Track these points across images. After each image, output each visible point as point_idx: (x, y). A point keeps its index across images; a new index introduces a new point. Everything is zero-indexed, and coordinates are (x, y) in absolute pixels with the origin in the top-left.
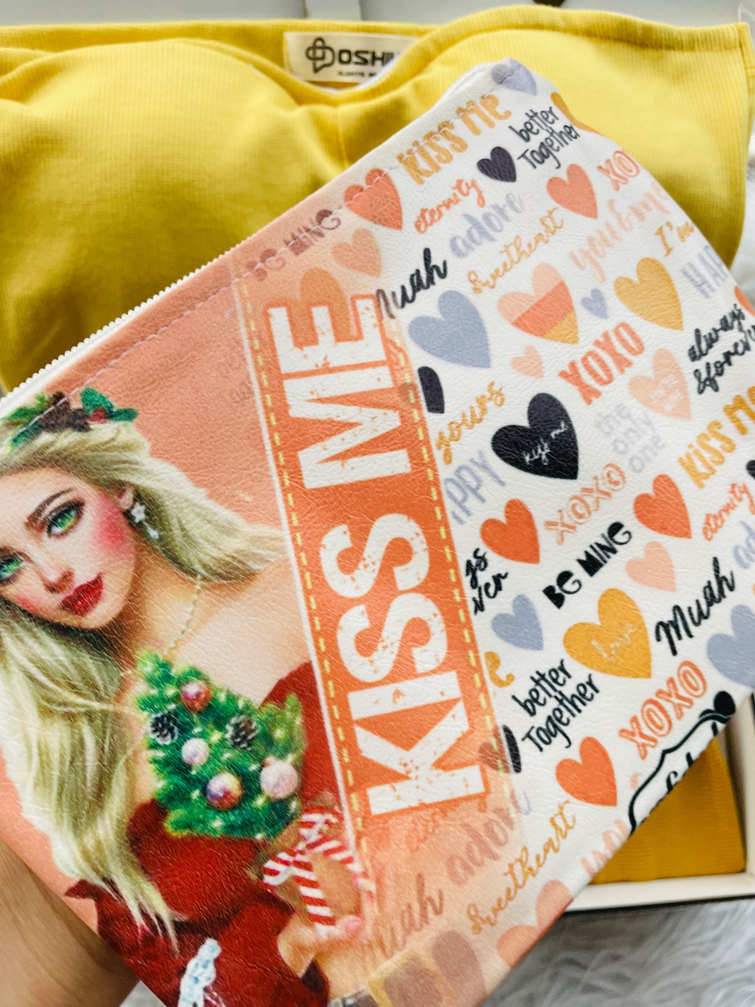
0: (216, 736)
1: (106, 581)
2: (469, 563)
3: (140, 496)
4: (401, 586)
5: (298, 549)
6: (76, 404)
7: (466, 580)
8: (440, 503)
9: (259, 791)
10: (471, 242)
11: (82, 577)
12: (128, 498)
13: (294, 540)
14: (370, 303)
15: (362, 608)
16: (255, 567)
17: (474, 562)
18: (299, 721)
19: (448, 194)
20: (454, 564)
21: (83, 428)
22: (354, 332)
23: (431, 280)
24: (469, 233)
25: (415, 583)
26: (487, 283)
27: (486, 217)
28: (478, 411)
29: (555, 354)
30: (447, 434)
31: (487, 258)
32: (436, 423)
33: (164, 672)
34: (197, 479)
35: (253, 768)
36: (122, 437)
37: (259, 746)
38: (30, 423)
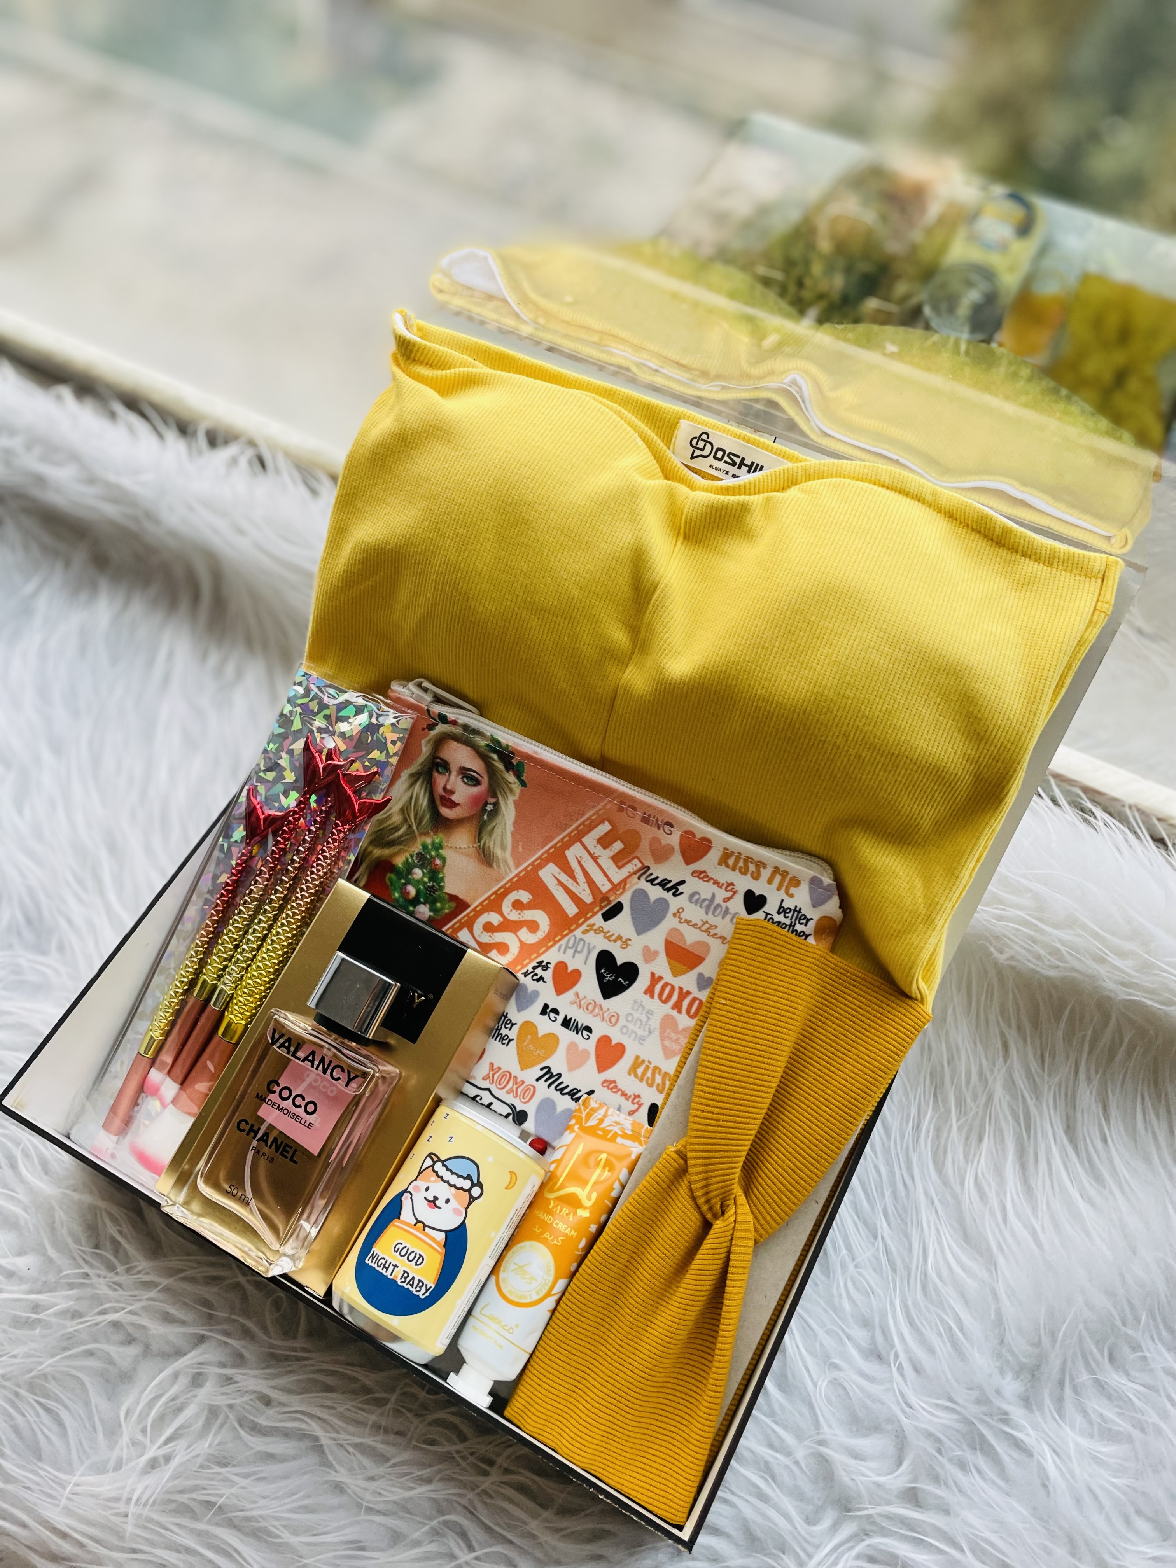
0: (426, 880)
1: (458, 807)
2: (542, 962)
3: (496, 805)
4: (519, 933)
6: (514, 762)
7: (535, 964)
8: (564, 937)
9: (415, 907)
10: (700, 902)
11: (454, 798)
12: (493, 800)
13: (514, 878)
14: (639, 865)
15: (502, 920)
16: (494, 866)
17: (544, 964)
18: (447, 911)
19: (722, 881)
20: (539, 955)
21: (508, 770)
22: (620, 864)
23: (668, 890)
24: (704, 900)
25: (523, 940)
26: (681, 919)
27: (719, 906)
28: (614, 938)
29: (662, 966)
30: (595, 927)
31: (695, 913)
32: (598, 920)
33: (438, 847)
34: (516, 823)
35: (422, 900)
36: (514, 786)
37: (430, 898)
38: (496, 747)
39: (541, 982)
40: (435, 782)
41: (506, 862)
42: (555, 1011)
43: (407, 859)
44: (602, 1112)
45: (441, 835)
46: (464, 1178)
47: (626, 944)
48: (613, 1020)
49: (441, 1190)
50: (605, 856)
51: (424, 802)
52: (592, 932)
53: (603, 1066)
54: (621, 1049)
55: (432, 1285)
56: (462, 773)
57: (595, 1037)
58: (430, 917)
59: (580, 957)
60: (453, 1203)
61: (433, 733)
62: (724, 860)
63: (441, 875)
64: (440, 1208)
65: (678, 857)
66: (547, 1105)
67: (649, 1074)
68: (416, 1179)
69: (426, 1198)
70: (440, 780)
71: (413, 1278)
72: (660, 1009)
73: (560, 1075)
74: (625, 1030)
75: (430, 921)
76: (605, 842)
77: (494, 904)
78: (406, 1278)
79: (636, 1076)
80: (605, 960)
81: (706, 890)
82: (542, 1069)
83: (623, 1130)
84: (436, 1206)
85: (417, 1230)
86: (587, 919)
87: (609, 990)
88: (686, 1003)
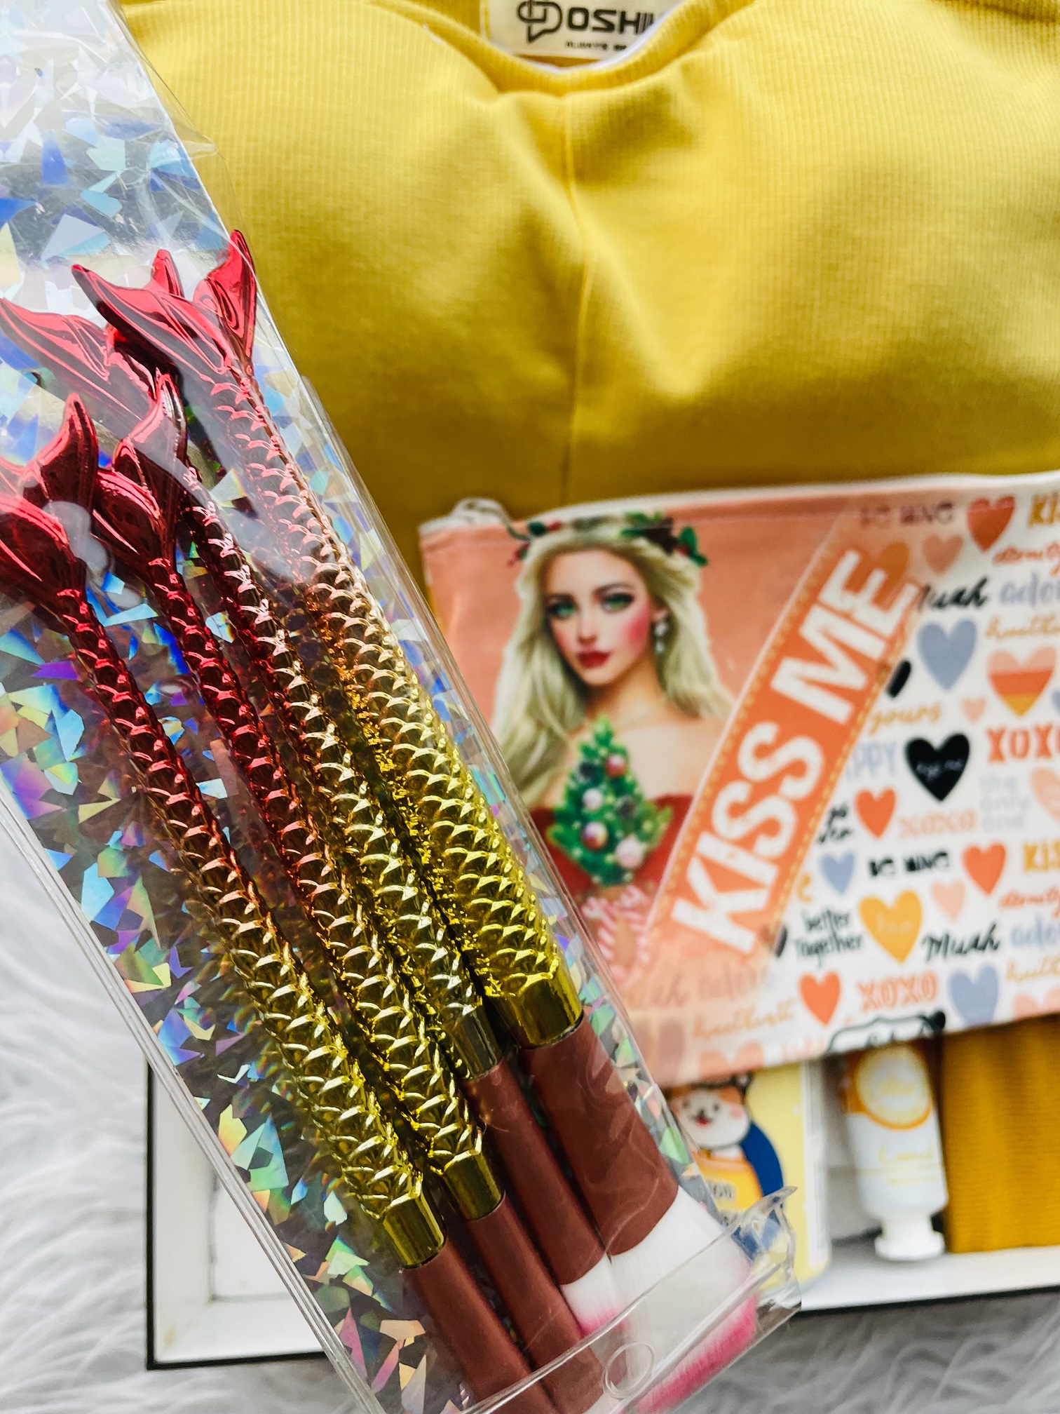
0: (611, 800)
1: (612, 658)
2: (835, 808)
3: (671, 620)
4: (782, 791)
5: (738, 721)
6: (676, 534)
7: (825, 817)
8: (846, 757)
9: (614, 852)
10: (1019, 597)
11: (602, 645)
12: (660, 615)
13: (739, 714)
14: (914, 590)
15: (748, 787)
16: (704, 713)
17: (839, 810)
19: (1038, 548)
20: (827, 802)
21: (669, 552)
22: (888, 604)
23: (967, 604)
24: (1024, 590)
25: (793, 796)
26: (1000, 634)
27: (1047, 586)
28: (915, 715)
29: (999, 714)
30: (884, 715)
31: (1016, 615)
32: (884, 703)
33: (605, 740)
35: (619, 834)
36: (687, 574)
37: (630, 824)
38: (642, 527)
39: (848, 836)
40: (561, 635)
41: (717, 697)
42: (888, 860)
43: (567, 786)
45: (605, 717)
47: (936, 712)
48: (968, 823)
50: (861, 604)
51: (556, 679)
52: (883, 724)
53: (988, 884)
54: (998, 851)
56: (597, 600)
57: (957, 859)
59: (883, 770)
61: (528, 562)
62: (1036, 517)
63: (630, 779)
65: (971, 547)
66: (957, 983)
70: (568, 630)
72: (1021, 770)
73: (948, 935)
74: (989, 824)
76: (855, 583)
77: (728, 772)
80: (918, 752)
81: (1020, 573)
82: (923, 943)
86: (868, 711)
87: (941, 787)
88: (1052, 741)
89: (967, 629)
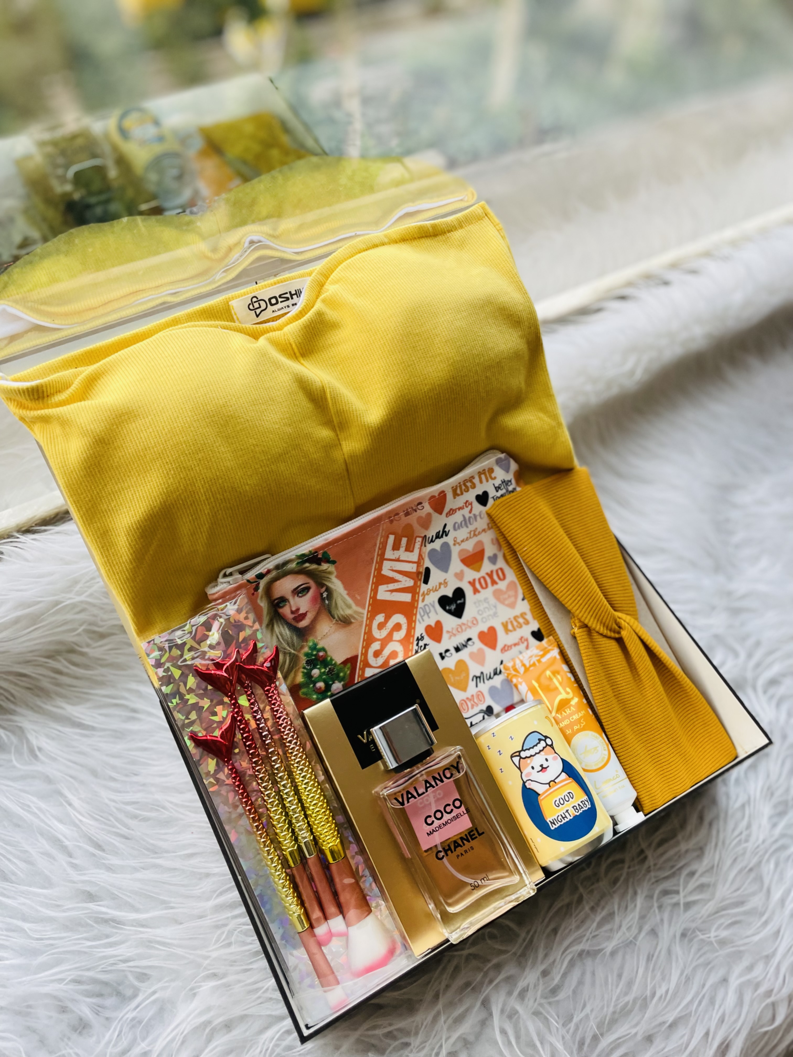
0: (323, 670)
1: (308, 614)
2: (418, 638)
3: (328, 590)
4: (394, 639)
5: (367, 618)
6: (319, 556)
7: (415, 643)
8: (416, 614)
9: (330, 691)
10: (460, 526)
11: (302, 611)
12: (324, 589)
14: (420, 539)
15: (379, 642)
16: (353, 621)
17: (420, 637)
18: (348, 672)
19: (462, 505)
20: (413, 636)
21: (319, 564)
22: (412, 549)
23: (442, 537)
24: (461, 523)
25: (399, 639)
26: (459, 543)
27: (470, 518)
28: (438, 587)
29: (470, 574)
30: (426, 592)
31: (462, 533)
32: (424, 588)
33: (314, 647)
34: (346, 588)
35: (331, 683)
36: (329, 569)
37: (334, 677)
38: (304, 559)
39: (427, 647)
40: (283, 614)
41: (356, 612)
42: (447, 651)
43: (303, 672)
44: (518, 662)
45: (311, 638)
46: (539, 743)
47: (445, 583)
48: (475, 622)
49: (538, 761)
50: (402, 554)
51: (287, 632)
52: (426, 597)
53: (493, 646)
54: (492, 630)
55: (586, 797)
56: (295, 594)
57: (475, 639)
58: (343, 685)
59: (432, 614)
60: (550, 757)
61: (260, 591)
62: (455, 495)
63: (329, 659)
64: (548, 766)
65: (435, 515)
66: (493, 691)
67: (515, 624)
68: (522, 773)
69: (538, 772)
70: (286, 611)
71: (579, 805)
72: (487, 593)
73: (482, 673)
74: (484, 620)
75: (345, 687)
76: (396, 547)
77: (369, 639)
78: (577, 809)
79: (511, 631)
80: (444, 602)
81: (457, 517)
82: (473, 680)
83: (536, 656)
84: (546, 768)
85: (554, 786)
86: (418, 593)
87: (458, 612)
88: (495, 577)
89: (446, 546)
